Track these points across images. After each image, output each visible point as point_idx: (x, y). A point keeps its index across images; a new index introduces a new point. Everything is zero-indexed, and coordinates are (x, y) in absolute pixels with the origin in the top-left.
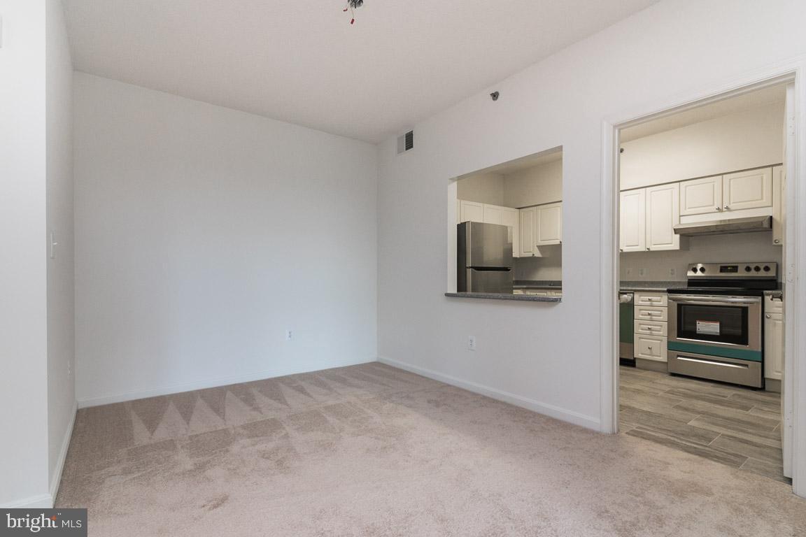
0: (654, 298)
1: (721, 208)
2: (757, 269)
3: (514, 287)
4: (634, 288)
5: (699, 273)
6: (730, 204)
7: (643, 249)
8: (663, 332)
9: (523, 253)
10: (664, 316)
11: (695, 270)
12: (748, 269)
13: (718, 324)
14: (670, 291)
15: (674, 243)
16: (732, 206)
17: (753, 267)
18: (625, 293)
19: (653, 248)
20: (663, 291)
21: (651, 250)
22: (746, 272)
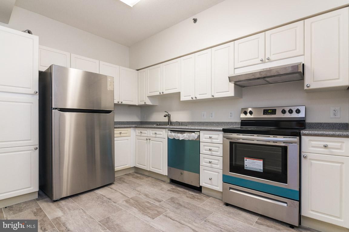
0: (213, 136)
1: (264, 60)
2: (291, 111)
3: (115, 126)
4: (199, 128)
5: (249, 116)
6: (271, 55)
7: (210, 97)
8: (220, 166)
9: (140, 102)
10: (220, 153)
11: (245, 113)
12: (284, 112)
13: (262, 162)
14: (225, 131)
15: (229, 90)
16: (272, 58)
17: (287, 109)
18: (194, 132)
19: (217, 96)
20: (220, 131)
21: (215, 97)
22: (283, 115)
